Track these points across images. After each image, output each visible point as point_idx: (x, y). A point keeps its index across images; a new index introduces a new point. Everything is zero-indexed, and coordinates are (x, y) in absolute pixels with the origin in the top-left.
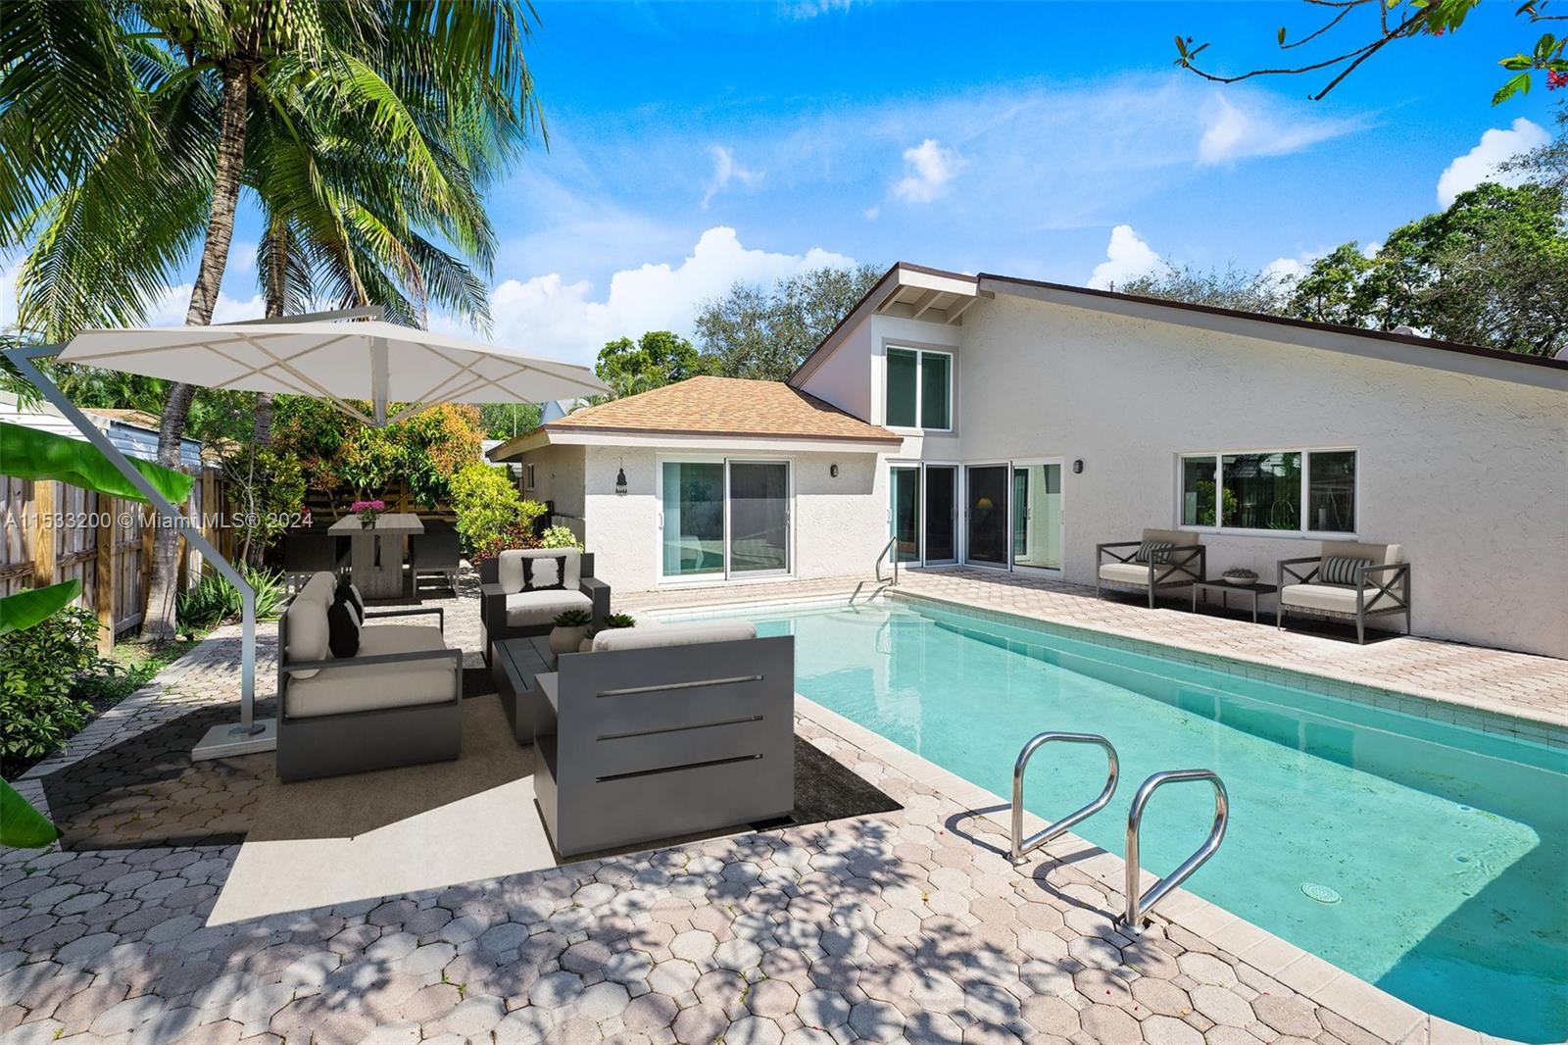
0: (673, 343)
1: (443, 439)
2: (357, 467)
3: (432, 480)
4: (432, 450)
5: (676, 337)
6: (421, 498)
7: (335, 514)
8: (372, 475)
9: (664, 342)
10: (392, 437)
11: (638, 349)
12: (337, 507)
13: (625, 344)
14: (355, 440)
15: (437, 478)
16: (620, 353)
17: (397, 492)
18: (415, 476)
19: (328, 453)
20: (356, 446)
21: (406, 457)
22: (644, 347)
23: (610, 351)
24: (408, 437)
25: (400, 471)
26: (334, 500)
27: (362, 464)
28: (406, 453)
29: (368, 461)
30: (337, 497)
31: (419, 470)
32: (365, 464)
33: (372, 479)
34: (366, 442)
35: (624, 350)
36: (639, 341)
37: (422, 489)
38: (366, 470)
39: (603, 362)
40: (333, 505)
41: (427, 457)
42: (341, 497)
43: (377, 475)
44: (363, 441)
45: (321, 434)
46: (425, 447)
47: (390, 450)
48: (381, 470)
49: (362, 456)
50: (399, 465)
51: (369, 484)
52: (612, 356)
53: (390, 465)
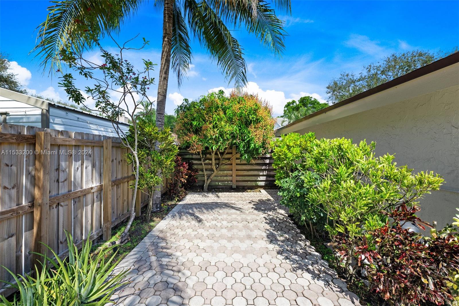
0: (310, 100)
1: (257, 121)
2: (211, 139)
3: (252, 147)
4: (252, 128)
5: (311, 98)
6: (245, 157)
7: (203, 164)
8: (219, 144)
9: (307, 100)
10: (230, 121)
11: (298, 103)
12: (204, 161)
13: (294, 102)
14: (211, 123)
15: (255, 145)
16: (292, 105)
17: (231, 153)
18: (242, 145)
19: (197, 131)
20: (211, 126)
21: (238, 132)
22: (300, 103)
23: (288, 105)
24: (239, 120)
25: (235, 141)
26: (203, 157)
27: (214, 137)
28: (238, 130)
29: (217, 135)
30: (204, 156)
31: (244, 141)
32: (216, 137)
33: (220, 146)
34: (216, 123)
35: (293, 104)
36: (298, 101)
37: (246, 152)
38: (217, 141)
39: (286, 109)
40: (202, 160)
41: (249, 132)
42: (206, 156)
43: (222, 143)
44: (215, 122)
45: (193, 120)
46: (248, 127)
47: (228, 128)
48: (224, 140)
49: (214, 132)
50: (234, 137)
51: (218, 149)
52: (289, 107)
53: (229, 137)
